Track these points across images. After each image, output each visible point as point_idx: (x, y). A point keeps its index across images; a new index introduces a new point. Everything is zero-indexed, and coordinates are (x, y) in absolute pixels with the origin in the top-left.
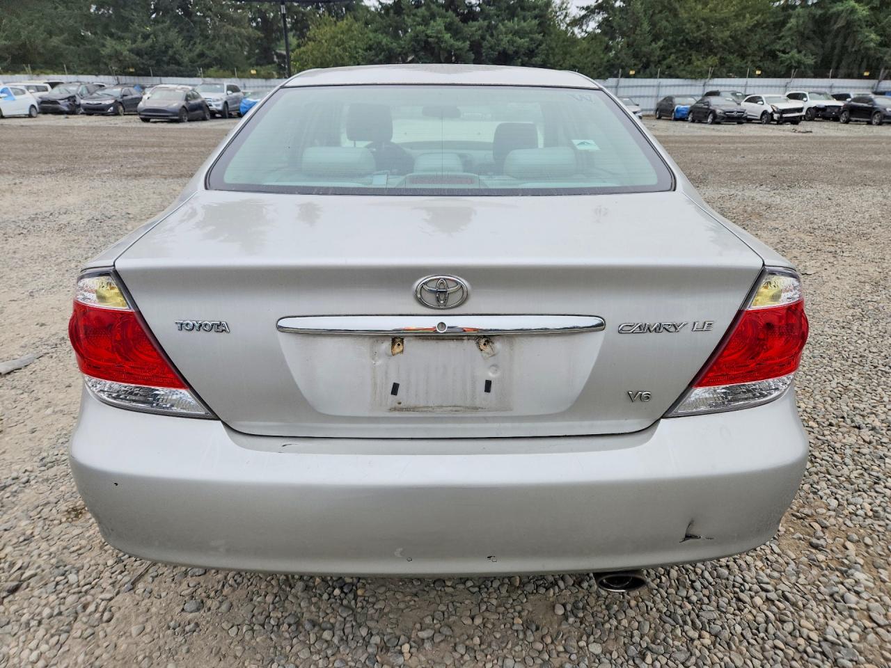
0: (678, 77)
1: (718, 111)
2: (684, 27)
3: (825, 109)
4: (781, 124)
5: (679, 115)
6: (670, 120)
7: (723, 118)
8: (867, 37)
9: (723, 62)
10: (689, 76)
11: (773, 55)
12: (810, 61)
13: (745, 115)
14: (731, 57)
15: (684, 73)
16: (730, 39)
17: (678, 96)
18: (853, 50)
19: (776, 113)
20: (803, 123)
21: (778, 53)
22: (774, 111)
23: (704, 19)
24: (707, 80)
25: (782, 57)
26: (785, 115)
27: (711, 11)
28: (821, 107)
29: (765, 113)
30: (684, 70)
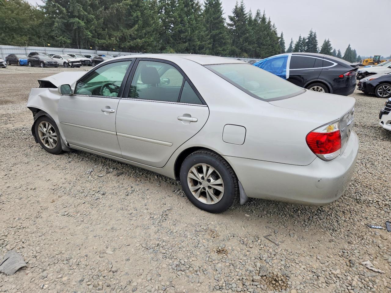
0: (9, 45)
1: (45, 62)
2: (5, 21)
3: (84, 61)
4: (73, 67)
5: (22, 63)
6: (18, 65)
7: (49, 65)
8: (87, 33)
9: (30, 39)
10: (16, 45)
11: (52, 38)
12: (69, 41)
13: (58, 64)
14: (34, 37)
15: (12, 43)
16: (31, 29)
17: (17, 54)
18: (84, 38)
19: (70, 63)
20: (81, 67)
21: (54, 37)
22: (69, 62)
23: (13, 18)
24: (26, 47)
25: (57, 39)
26: (74, 64)
27: (16, 15)
28: (83, 60)
29: (65, 63)
30: (12, 41)
